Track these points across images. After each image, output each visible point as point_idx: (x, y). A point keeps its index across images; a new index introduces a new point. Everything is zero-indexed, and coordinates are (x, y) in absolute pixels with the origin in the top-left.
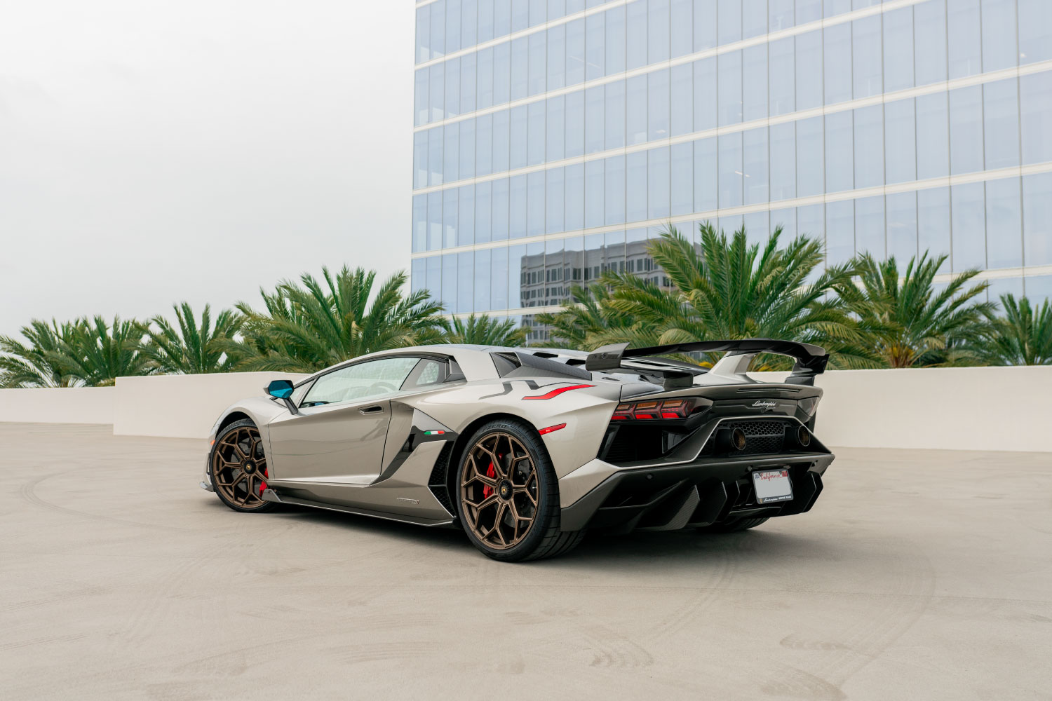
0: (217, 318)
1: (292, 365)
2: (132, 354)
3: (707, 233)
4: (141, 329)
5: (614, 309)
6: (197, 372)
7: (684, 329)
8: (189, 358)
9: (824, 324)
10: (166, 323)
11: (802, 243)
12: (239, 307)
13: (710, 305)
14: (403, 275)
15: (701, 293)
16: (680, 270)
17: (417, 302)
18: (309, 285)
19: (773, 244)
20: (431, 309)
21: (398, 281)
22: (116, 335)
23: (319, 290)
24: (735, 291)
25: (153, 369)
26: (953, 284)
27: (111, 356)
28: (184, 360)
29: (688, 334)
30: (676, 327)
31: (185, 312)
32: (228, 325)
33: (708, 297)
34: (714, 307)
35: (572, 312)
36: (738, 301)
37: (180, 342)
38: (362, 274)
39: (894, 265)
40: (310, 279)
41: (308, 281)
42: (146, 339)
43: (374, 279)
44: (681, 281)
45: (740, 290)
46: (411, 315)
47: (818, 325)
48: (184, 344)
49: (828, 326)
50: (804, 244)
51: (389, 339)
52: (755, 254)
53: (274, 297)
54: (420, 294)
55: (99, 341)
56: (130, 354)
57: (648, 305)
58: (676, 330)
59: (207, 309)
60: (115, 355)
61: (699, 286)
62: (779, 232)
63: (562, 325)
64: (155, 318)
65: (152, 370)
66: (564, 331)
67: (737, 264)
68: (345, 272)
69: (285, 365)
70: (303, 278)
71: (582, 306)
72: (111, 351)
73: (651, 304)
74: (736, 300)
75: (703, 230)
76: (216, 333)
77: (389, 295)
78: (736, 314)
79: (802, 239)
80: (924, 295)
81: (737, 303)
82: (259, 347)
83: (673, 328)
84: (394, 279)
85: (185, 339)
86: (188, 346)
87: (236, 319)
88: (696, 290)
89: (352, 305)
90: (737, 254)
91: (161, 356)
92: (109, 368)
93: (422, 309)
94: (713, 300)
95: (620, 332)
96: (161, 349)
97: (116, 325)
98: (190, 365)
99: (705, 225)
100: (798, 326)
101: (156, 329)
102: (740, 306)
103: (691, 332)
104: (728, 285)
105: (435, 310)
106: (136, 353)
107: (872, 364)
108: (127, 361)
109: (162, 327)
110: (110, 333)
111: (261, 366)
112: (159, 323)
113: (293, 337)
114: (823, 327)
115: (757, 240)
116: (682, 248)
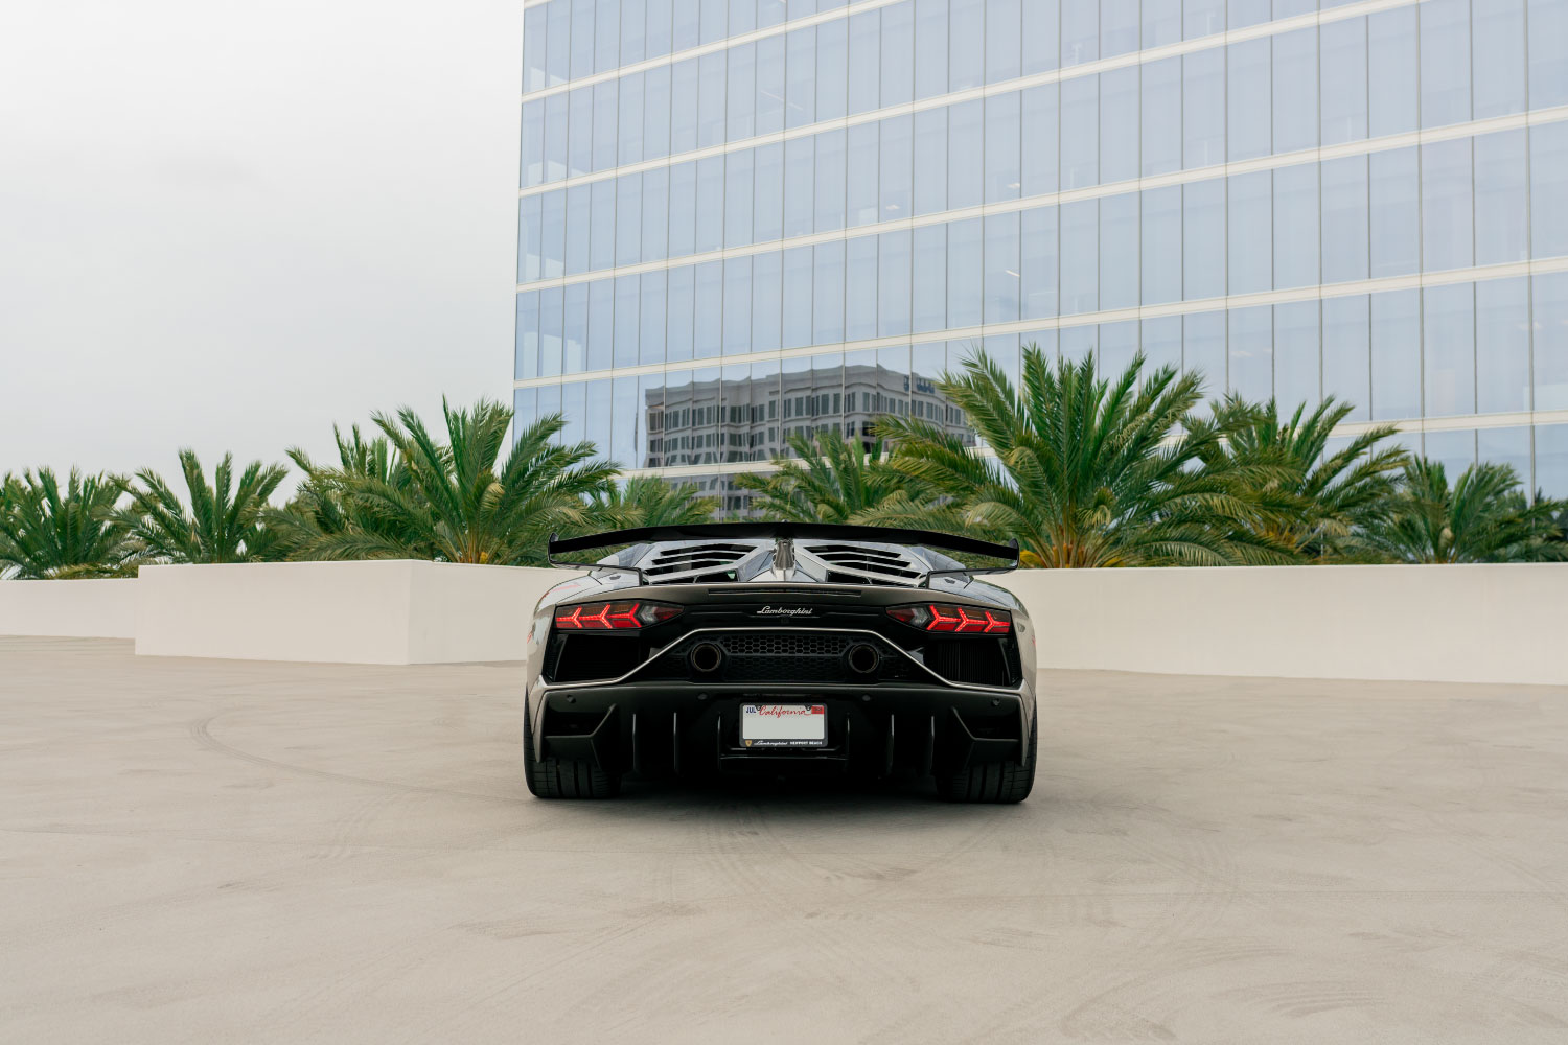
0: (243, 472)
1: (382, 548)
2: (99, 529)
3: (1034, 365)
4: (120, 486)
5: (898, 472)
6: (210, 560)
7: (1000, 501)
8: (201, 537)
9: (1208, 496)
10: (158, 481)
11: (1166, 376)
12: (293, 455)
13: (1041, 469)
15: (1028, 452)
16: (995, 415)
17: (576, 459)
18: (409, 426)
19: (1129, 379)
20: (606, 470)
21: (552, 426)
22: (75, 497)
23: (425, 436)
24: (1074, 448)
25: (133, 552)
26: (1356, 444)
27: (69, 531)
28: (189, 538)
29: (1009, 510)
30: (993, 500)
32: (260, 483)
33: (1038, 456)
34: (1046, 471)
35: (789, 472)
36: (1077, 463)
37: (181, 512)
38: (500, 412)
39: (1274, 410)
40: (412, 418)
41: (409, 419)
42: (124, 502)
43: (511, 419)
44: (995, 431)
45: (1082, 447)
46: (570, 477)
47: (1199, 497)
48: (190, 515)
49: (1215, 499)
50: (1170, 377)
51: (536, 510)
52: (1102, 394)
54: (582, 448)
55: (45, 502)
56: (97, 528)
57: (949, 466)
58: (993, 503)
59: (227, 460)
60: (75, 528)
61: (1026, 442)
62: (1139, 364)
64: (142, 473)
65: (130, 554)
66: (777, 502)
67: (1079, 409)
69: (371, 548)
70: (402, 414)
71: (803, 465)
72: (68, 524)
73: (953, 465)
74: (1074, 463)
75: (1028, 356)
76: (242, 497)
78: (1075, 480)
79: (1165, 371)
81: (1076, 466)
82: (319, 520)
83: (989, 500)
84: (543, 423)
85: (194, 509)
86: (197, 517)
87: (271, 474)
88: (1020, 448)
90: (1080, 394)
91: (152, 532)
92: (64, 548)
93: (588, 470)
94: (1045, 459)
96: (148, 519)
97: (73, 483)
98: (202, 550)
99: (1031, 351)
100: (1169, 499)
101: (141, 487)
102: (1079, 469)
103: (1014, 508)
104: (1064, 439)
105: (610, 471)
106: (107, 524)
107: (1277, 557)
108: (91, 540)
109: (152, 486)
110: (63, 494)
111: (334, 550)
112: (147, 480)
113: (389, 506)
114: (1207, 501)
115: (1109, 375)
116: (994, 384)
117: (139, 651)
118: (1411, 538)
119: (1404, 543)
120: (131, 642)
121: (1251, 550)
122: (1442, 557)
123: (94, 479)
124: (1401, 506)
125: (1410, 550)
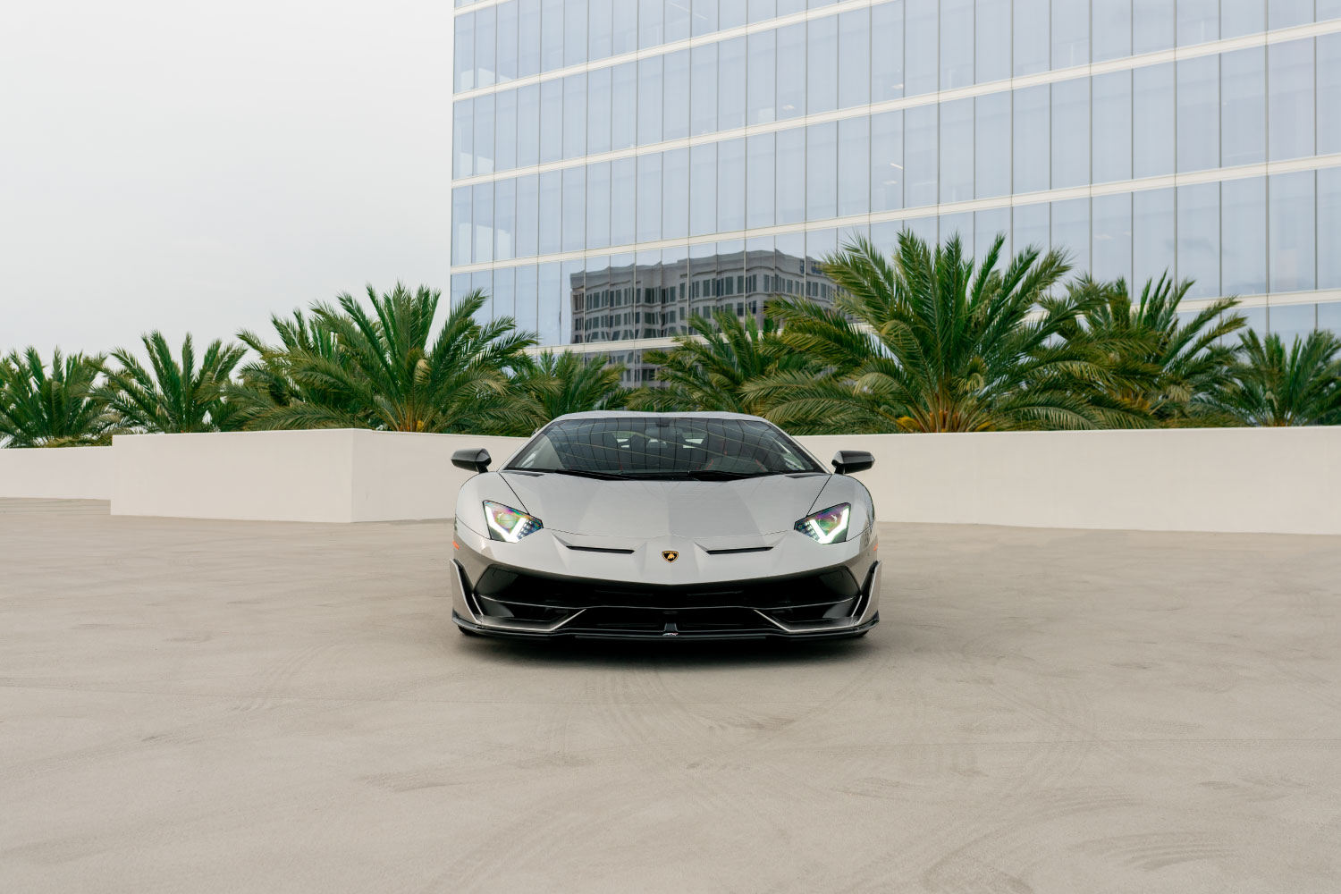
0: (205, 352)
1: (328, 418)
2: (82, 402)
3: (909, 248)
4: (95, 366)
5: (790, 345)
6: (178, 430)
7: (882, 371)
8: (168, 410)
9: (1068, 363)
10: (132, 360)
11: (1028, 257)
12: (243, 337)
13: (916, 341)
14: (480, 296)
15: (903, 325)
16: (874, 291)
17: (497, 333)
18: (349, 310)
19: (992, 259)
20: (522, 342)
21: (474, 303)
22: (58, 375)
23: (364, 317)
24: (946, 323)
25: (110, 423)
26: (1201, 316)
27: (54, 405)
28: (159, 410)
29: (891, 380)
30: (877, 371)
31: (157, 345)
32: (219, 362)
33: (913, 330)
34: (921, 344)
35: (688, 348)
36: (950, 336)
37: (151, 386)
38: (427, 294)
39: (1124, 289)
40: (351, 302)
42: (99, 381)
43: (439, 301)
45: (953, 322)
46: (492, 351)
47: (1060, 365)
48: (158, 389)
49: (1074, 365)
50: (1033, 258)
51: (464, 382)
52: (970, 271)
53: (288, 324)
54: (502, 323)
55: (32, 381)
56: (78, 401)
57: (835, 342)
58: (877, 374)
59: (188, 340)
60: (59, 403)
61: (899, 316)
62: (1000, 243)
63: (679, 366)
64: (116, 353)
65: (108, 425)
66: (679, 374)
67: (948, 286)
68: (400, 292)
69: (320, 418)
70: (341, 299)
71: (701, 340)
72: (53, 398)
73: (838, 339)
74: (946, 338)
75: (903, 240)
76: (203, 373)
77: (461, 322)
78: (948, 352)
79: (1028, 252)
80: (1164, 329)
81: (949, 339)
82: (272, 394)
83: (873, 371)
84: (468, 301)
85: (161, 383)
86: (165, 392)
87: (229, 354)
88: (894, 321)
89: (411, 337)
91: (127, 406)
92: (50, 419)
93: (507, 342)
94: (921, 335)
95: (788, 377)
96: (123, 394)
97: (57, 362)
98: (170, 419)
99: (905, 236)
100: (1033, 368)
101: (115, 366)
102: (952, 343)
103: (895, 377)
104: (936, 316)
105: (527, 343)
106: (87, 399)
108: (75, 412)
109: (126, 364)
110: (48, 373)
111: (287, 420)
112: (121, 359)
113: (332, 380)
114: (1067, 367)
115: (974, 254)
116: (874, 267)
117: (115, 511)
118: (1252, 403)
119: (1245, 408)
120: (107, 503)
121: (1108, 414)
122: (1280, 421)
123: (75, 357)
124: (1242, 373)
125: (1251, 413)
